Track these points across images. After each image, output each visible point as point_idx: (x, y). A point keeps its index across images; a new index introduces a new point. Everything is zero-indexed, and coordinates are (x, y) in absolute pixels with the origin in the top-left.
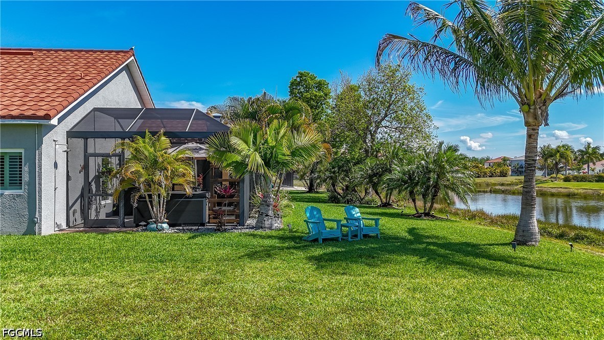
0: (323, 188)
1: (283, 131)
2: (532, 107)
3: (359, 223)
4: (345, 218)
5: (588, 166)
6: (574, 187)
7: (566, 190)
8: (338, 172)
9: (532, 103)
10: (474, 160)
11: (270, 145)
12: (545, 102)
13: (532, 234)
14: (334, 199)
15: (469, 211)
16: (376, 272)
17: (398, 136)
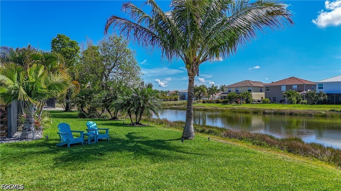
0: (75, 109)
1: (41, 72)
2: (191, 66)
3: (96, 132)
4: (86, 130)
5: (213, 95)
6: (207, 106)
7: (204, 107)
8: (85, 99)
9: (191, 63)
10: (162, 92)
11: (31, 81)
12: (197, 63)
13: (191, 133)
14: (82, 116)
15: (159, 120)
16: (104, 165)
17: (121, 78)
